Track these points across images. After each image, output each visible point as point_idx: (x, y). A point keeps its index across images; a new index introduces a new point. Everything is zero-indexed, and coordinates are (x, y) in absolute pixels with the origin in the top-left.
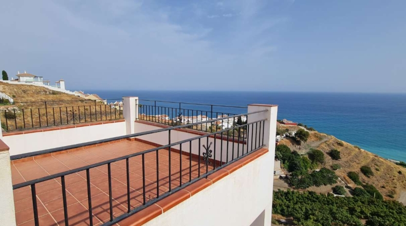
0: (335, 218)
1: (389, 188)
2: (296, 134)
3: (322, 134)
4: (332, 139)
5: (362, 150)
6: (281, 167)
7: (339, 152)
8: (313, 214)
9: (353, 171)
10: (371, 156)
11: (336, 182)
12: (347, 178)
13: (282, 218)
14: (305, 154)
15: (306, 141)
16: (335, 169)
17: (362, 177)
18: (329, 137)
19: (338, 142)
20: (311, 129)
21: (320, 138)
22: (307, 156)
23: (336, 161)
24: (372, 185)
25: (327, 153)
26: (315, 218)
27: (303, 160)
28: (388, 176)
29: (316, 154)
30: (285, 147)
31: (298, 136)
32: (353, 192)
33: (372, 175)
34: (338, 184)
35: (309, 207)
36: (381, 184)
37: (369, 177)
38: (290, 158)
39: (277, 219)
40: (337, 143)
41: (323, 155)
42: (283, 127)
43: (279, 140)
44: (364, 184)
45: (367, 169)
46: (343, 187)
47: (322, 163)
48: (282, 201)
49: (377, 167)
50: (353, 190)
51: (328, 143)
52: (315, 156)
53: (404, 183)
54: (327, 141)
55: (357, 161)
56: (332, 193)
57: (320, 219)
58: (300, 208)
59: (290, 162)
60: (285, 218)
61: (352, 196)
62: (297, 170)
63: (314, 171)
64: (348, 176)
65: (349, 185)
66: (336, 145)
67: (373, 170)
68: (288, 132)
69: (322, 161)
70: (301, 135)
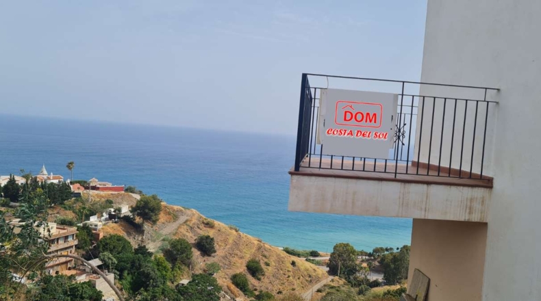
1: (287, 292)
2: (133, 210)
3: (175, 207)
4: (194, 215)
5: (241, 233)
7: (212, 239)
9: (238, 272)
10: (254, 241)
11: (219, 299)
12: (233, 287)
14: (157, 252)
15: (154, 222)
16: (211, 275)
17: (252, 281)
18: (188, 212)
19: (205, 221)
21: (175, 217)
22: (161, 255)
23: (209, 258)
24: (267, 292)
25: (193, 245)
27: (158, 265)
28: (282, 272)
29: (179, 247)
30: (118, 239)
31: (138, 215)
33: (263, 275)
36: (276, 289)
37: (259, 279)
38: (133, 263)
40: (203, 223)
41: (190, 249)
42: (98, 196)
43: (99, 227)
44: (257, 293)
45: (255, 265)
47: (189, 267)
49: (266, 260)
51: (191, 225)
52: (175, 254)
53: (301, 280)
54: (187, 221)
55: (239, 253)
59: (133, 274)
63: (178, 286)
64: (233, 283)
65: (237, 299)
66: (202, 226)
67: (263, 266)
68: (112, 207)
69: (188, 263)
70: (147, 211)
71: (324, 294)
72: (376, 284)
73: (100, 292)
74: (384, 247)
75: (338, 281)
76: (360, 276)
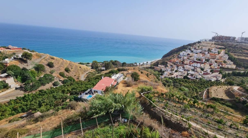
0: (56, 99)
1: (77, 75)
2: (22, 56)
3: (41, 54)
4: (48, 56)
5: (64, 60)
6: (15, 82)
7: (53, 63)
8: (44, 102)
9: (62, 71)
10: (68, 62)
11: (54, 80)
12: (59, 76)
13: (23, 114)
14: (32, 68)
15: (31, 59)
16: (52, 73)
17: (66, 73)
18: (46, 55)
19: (52, 57)
20: (33, 51)
21: (41, 57)
22: (34, 70)
23: (52, 68)
24: (71, 76)
25: (47, 65)
26: (45, 104)
27: (32, 72)
28: (76, 70)
29: (39, 66)
30: (15, 66)
31: (24, 57)
32: (63, 82)
33: (70, 71)
34: (55, 81)
35: (40, 99)
36: (74, 75)
37: (69, 73)
38: (21, 74)
39: (19, 116)
41: (44, 66)
42: (10, 52)
43: (8, 62)
44: (67, 77)
45: (67, 69)
46: (58, 82)
47: (44, 72)
48: (21, 103)
49: (71, 67)
50: (63, 81)
52: (39, 68)
53: (82, 72)
54: (45, 58)
55: (63, 66)
56: (53, 86)
57: (48, 103)
58: (35, 102)
59: (22, 76)
60: (26, 113)
61: (63, 84)
62: (29, 80)
63: (40, 77)
65: (61, 79)
66: (50, 59)
67: (70, 69)
68: (15, 55)
69: (44, 70)
70: (27, 56)
71: (88, 75)
72: (103, 70)
73: (7, 83)
74: (106, 61)
75: (93, 70)
76: (99, 68)
